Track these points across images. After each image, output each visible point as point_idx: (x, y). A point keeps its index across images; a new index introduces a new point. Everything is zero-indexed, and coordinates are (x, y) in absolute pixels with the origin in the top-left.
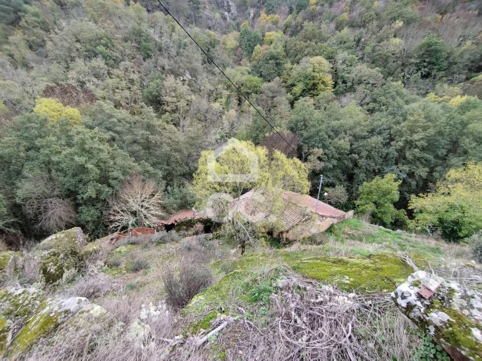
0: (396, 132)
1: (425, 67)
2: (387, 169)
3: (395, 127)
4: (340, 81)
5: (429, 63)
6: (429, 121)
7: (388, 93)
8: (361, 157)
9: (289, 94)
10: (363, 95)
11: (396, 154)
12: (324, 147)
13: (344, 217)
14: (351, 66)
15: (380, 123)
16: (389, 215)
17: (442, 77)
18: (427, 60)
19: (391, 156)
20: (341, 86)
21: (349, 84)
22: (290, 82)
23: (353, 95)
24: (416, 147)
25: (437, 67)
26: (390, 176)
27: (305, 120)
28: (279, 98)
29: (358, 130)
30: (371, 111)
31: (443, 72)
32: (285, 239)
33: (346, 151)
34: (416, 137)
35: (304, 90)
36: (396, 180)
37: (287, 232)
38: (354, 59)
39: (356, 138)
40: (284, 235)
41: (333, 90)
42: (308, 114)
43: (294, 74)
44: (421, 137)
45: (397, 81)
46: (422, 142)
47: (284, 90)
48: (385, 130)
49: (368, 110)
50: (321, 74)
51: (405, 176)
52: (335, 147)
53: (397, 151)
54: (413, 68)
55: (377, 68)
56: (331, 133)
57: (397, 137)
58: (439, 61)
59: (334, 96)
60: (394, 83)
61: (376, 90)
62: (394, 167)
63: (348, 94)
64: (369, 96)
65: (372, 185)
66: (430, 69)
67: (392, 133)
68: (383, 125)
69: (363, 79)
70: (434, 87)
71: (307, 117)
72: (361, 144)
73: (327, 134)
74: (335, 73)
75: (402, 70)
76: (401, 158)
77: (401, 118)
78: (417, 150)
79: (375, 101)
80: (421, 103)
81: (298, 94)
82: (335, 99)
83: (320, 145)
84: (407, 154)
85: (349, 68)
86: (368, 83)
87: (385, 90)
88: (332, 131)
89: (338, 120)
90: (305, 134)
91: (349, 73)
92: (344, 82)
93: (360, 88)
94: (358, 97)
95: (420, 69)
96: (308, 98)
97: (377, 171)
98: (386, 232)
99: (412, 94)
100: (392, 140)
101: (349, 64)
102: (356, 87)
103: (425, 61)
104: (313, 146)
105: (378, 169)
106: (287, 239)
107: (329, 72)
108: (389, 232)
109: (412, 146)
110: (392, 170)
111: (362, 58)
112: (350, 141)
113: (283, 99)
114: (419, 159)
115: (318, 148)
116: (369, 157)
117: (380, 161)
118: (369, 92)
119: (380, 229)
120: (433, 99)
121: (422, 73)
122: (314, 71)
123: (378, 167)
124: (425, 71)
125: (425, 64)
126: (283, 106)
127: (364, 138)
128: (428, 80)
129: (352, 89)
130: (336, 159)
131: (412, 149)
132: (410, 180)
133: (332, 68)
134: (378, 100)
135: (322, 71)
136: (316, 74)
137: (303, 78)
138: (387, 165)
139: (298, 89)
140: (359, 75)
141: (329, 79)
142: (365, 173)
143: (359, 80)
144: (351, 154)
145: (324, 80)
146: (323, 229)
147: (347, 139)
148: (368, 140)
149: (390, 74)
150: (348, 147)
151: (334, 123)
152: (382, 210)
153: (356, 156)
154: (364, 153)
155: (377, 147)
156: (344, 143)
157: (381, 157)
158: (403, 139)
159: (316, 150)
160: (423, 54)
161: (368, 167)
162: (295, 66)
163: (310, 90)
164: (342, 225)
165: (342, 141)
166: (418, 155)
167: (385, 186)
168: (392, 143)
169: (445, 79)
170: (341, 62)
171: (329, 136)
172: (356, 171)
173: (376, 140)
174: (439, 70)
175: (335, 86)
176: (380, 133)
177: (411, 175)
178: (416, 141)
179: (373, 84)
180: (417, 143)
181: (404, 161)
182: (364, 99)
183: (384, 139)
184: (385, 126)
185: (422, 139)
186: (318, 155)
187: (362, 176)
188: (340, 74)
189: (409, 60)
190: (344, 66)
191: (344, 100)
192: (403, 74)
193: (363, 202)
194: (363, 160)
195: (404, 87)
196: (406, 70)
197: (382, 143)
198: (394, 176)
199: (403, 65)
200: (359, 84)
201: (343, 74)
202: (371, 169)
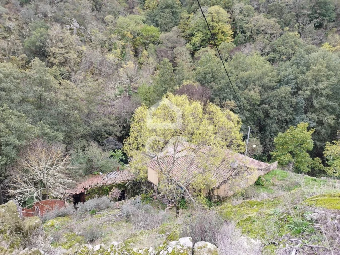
0: (302, 82)
1: (317, 18)
2: (297, 119)
3: (300, 77)
4: (239, 31)
5: (320, 14)
6: (330, 70)
7: (287, 43)
8: (272, 108)
9: (188, 44)
10: (263, 45)
11: (304, 102)
12: (236, 98)
13: (270, 169)
14: (248, 16)
15: (286, 73)
16: (305, 165)
17: (333, 27)
18: (318, 11)
19: (301, 105)
20: (240, 36)
21: (248, 34)
22: (188, 32)
23: (253, 45)
24: (322, 95)
25: (327, 18)
26: (303, 125)
27: (212, 72)
28: (179, 48)
29: (266, 81)
30: (272, 61)
31: (333, 23)
32: (216, 197)
33: (257, 102)
34: (321, 85)
35: (204, 40)
36: (309, 129)
37: (218, 188)
38: (251, 10)
39: (266, 88)
40: (215, 192)
41: (233, 40)
42: (215, 65)
43: (192, 23)
44: (325, 85)
45: (293, 31)
46: (327, 90)
47: (183, 40)
48: (292, 79)
49: (269, 61)
50: (220, 24)
51: (315, 124)
52: (245, 99)
53: (304, 99)
54: (307, 19)
55: (274, 19)
56: (241, 85)
57: (304, 86)
58: (329, 13)
59: (235, 46)
60: (291, 33)
61: (275, 41)
62: (304, 116)
63: (248, 44)
64: (269, 46)
65: (286, 135)
66: (322, 20)
67: (298, 82)
68: (289, 74)
69: (261, 29)
70: (327, 37)
71: (214, 68)
72: (271, 95)
73: (237, 86)
74: (233, 23)
75: (297, 21)
76: (309, 107)
77: (305, 68)
78: (323, 98)
79: (274, 51)
80: (320, 52)
81: (198, 45)
82: (236, 49)
83: (232, 97)
84: (315, 103)
85: (247, 18)
86: (266, 33)
87: (283, 40)
88: (241, 82)
89: (246, 70)
90: (215, 87)
91: (247, 23)
92: (243, 32)
93: (259, 38)
94: (258, 47)
95: (312, 20)
96: (208, 48)
97: (288, 121)
98: (312, 180)
99: (308, 44)
100: (299, 89)
101: (247, 14)
102: (255, 37)
103: (316, 13)
104: (225, 98)
105: (289, 119)
106: (218, 196)
107: (227, 22)
108: (315, 180)
109: (318, 94)
110: (303, 119)
111: (258, 9)
112: (260, 92)
113: (183, 50)
114: (325, 107)
115: (230, 100)
116: (280, 107)
117: (290, 110)
118: (268, 42)
119: (306, 178)
120: (328, 49)
121: (315, 24)
122: (212, 21)
123: (289, 116)
124: (317, 22)
125: (317, 15)
126: (184, 58)
127: (273, 88)
128: (321, 30)
129: (251, 39)
130: (248, 111)
131: (318, 97)
132: (319, 128)
133: (230, 18)
134: (277, 49)
135: (220, 21)
136: (215, 24)
137: (201, 29)
138: (297, 115)
139: (197, 39)
140: (258, 25)
141: (228, 28)
142: (277, 123)
143: (257, 30)
144: (261, 104)
145: (224, 30)
146: (252, 183)
147: (257, 90)
148: (278, 90)
149: (286, 24)
150: (259, 98)
151: (242, 74)
152: (299, 160)
153: (267, 106)
154: (275, 104)
155: (286, 97)
156: (254, 94)
157: (291, 106)
158: (309, 88)
159: (228, 102)
160: (314, 6)
161: (279, 117)
162: (192, 15)
163: (209, 40)
164: (268, 177)
165: (252, 92)
166: (325, 103)
167: (300, 136)
168: (300, 92)
169: (335, 29)
170: (238, 11)
171: (239, 88)
172: (268, 122)
173: (285, 90)
174: (329, 21)
175: (234, 36)
176: (287, 83)
177: (320, 123)
178: (322, 89)
179: (271, 34)
180: (323, 91)
181: (312, 110)
182: (265, 48)
183: (292, 89)
184: (291, 76)
185: (327, 87)
186: (231, 107)
187: (275, 126)
188: (238, 24)
189: (302, 11)
190: (242, 16)
191: (246, 50)
192: (298, 24)
193: (279, 153)
194: (274, 110)
195: (300, 37)
196: (300, 20)
197: (290, 92)
198: (307, 125)
199: (296, 15)
200: (258, 34)
201: (241, 24)
202: (283, 118)
